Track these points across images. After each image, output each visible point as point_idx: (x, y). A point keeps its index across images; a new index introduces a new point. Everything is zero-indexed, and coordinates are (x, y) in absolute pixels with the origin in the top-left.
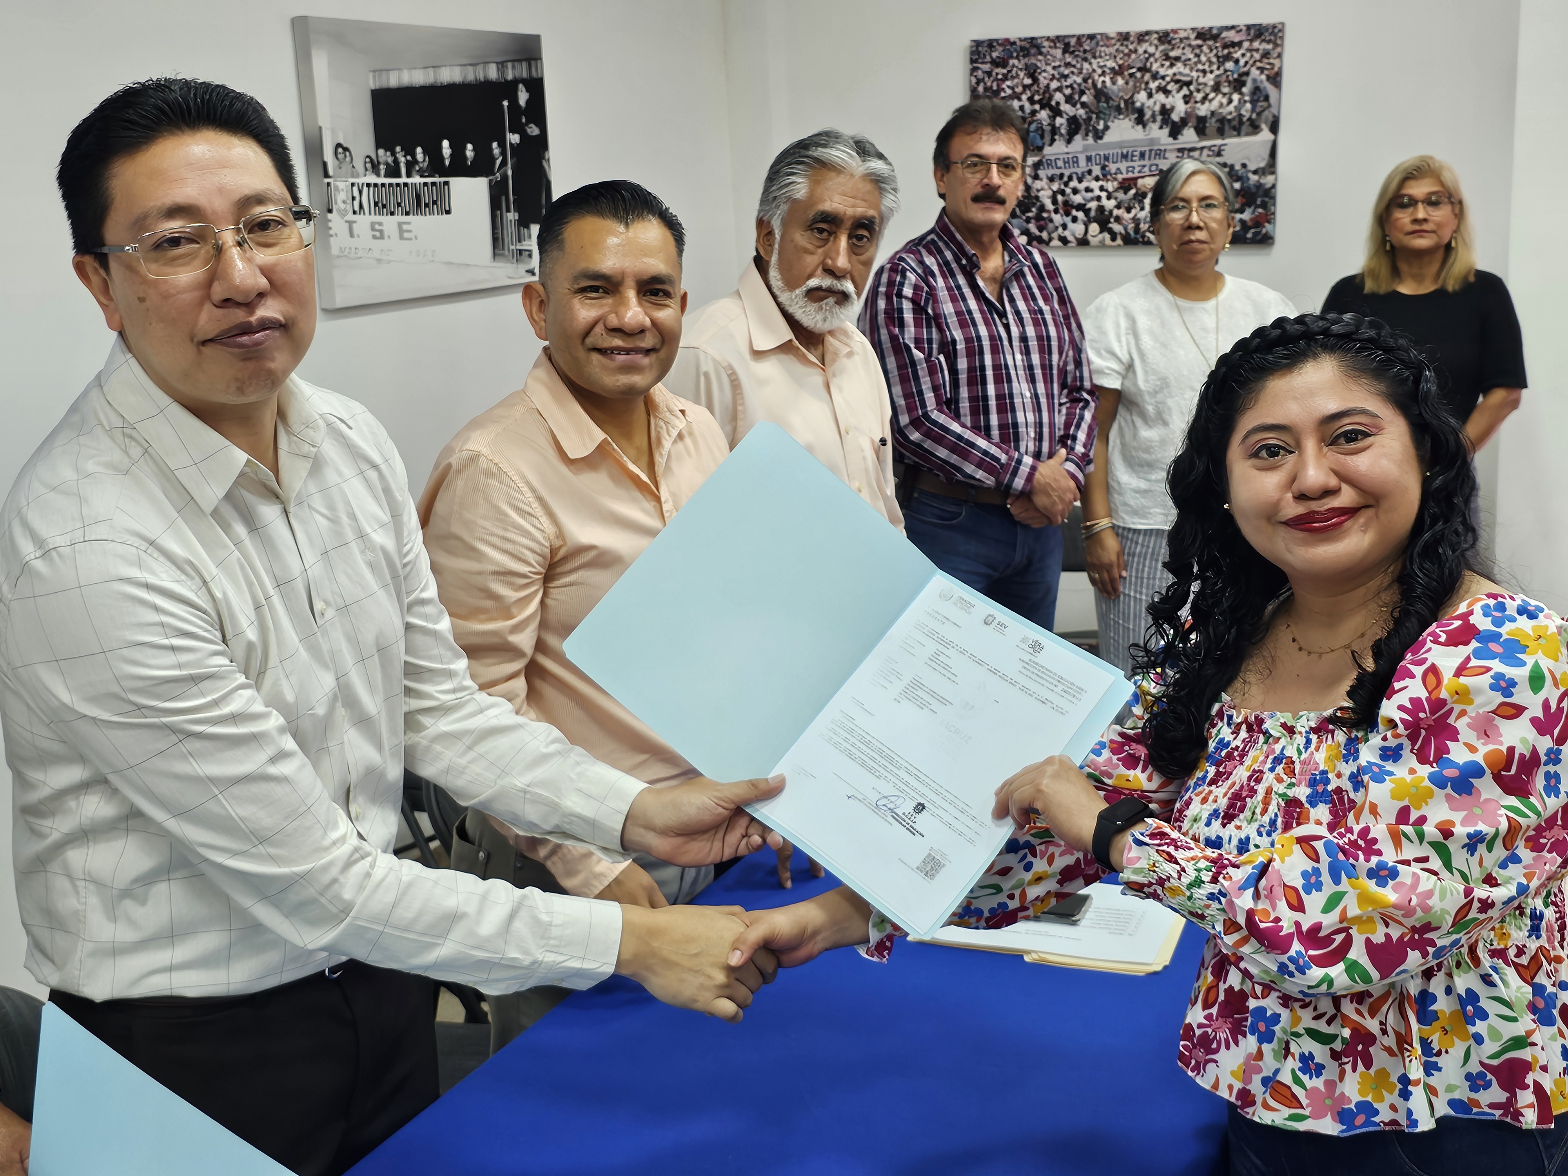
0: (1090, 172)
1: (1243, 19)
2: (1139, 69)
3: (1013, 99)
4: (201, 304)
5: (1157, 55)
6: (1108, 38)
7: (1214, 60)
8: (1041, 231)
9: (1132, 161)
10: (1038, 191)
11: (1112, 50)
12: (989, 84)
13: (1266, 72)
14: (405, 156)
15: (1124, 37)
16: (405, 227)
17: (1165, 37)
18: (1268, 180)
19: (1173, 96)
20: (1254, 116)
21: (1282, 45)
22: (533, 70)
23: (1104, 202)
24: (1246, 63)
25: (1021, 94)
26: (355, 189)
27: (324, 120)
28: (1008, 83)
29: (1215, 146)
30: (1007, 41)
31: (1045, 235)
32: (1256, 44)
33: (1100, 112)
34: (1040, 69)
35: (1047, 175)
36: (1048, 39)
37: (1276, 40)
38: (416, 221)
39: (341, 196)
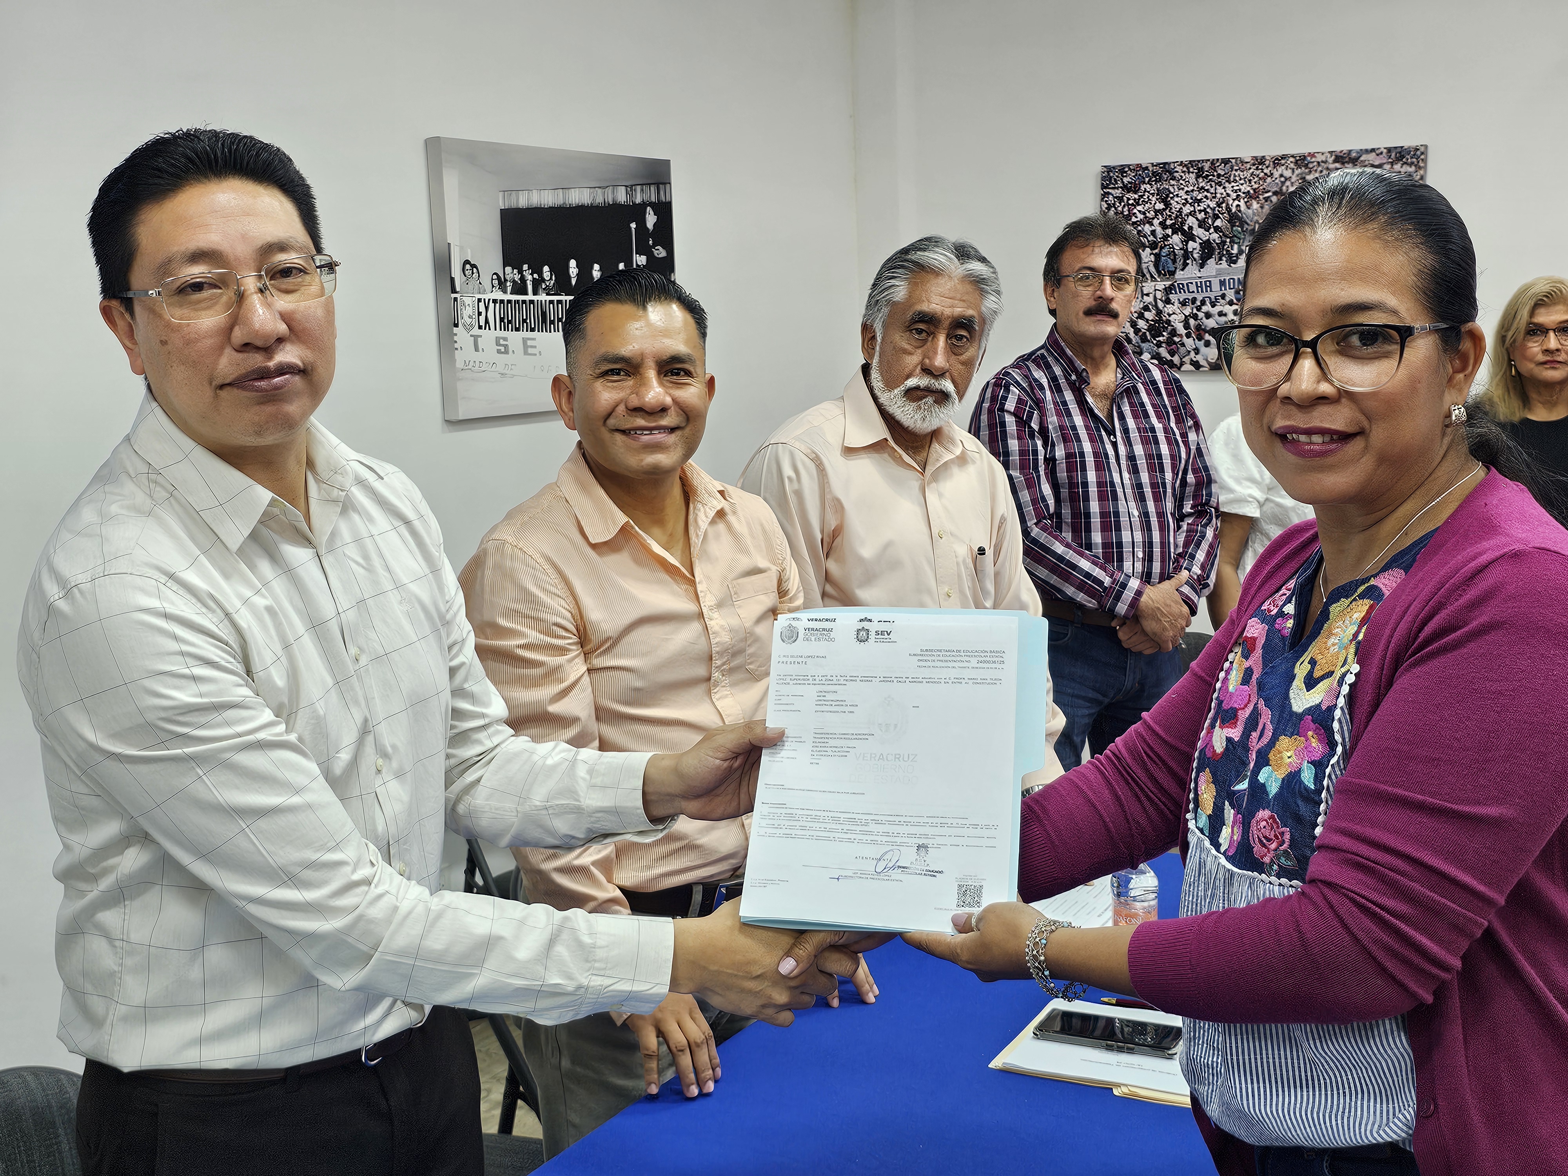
0: (1223, 296)
1: (1382, 143)
2: (1275, 193)
3: (1144, 225)
4: (221, 349)
5: (1294, 179)
6: (1243, 162)
8: (1172, 356)
10: (1170, 315)
11: (1247, 174)
12: (1120, 209)
14: (532, 274)
15: (1260, 161)
16: (529, 343)
17: (1301, 161)
21: (1425, 168)
22: (662, 193)
25: (1153, 219)
26: (482, 304)
27: (453, 238)
28: (1139, 208)
30: (1139, 166)
31: (1176, 359)
33: (1236, 236)
34: (1172, 193)
35: (1179, 300)
36: (1182, 164)
37: (1418, 162)
38: (541, 337)
39: (467, 312)
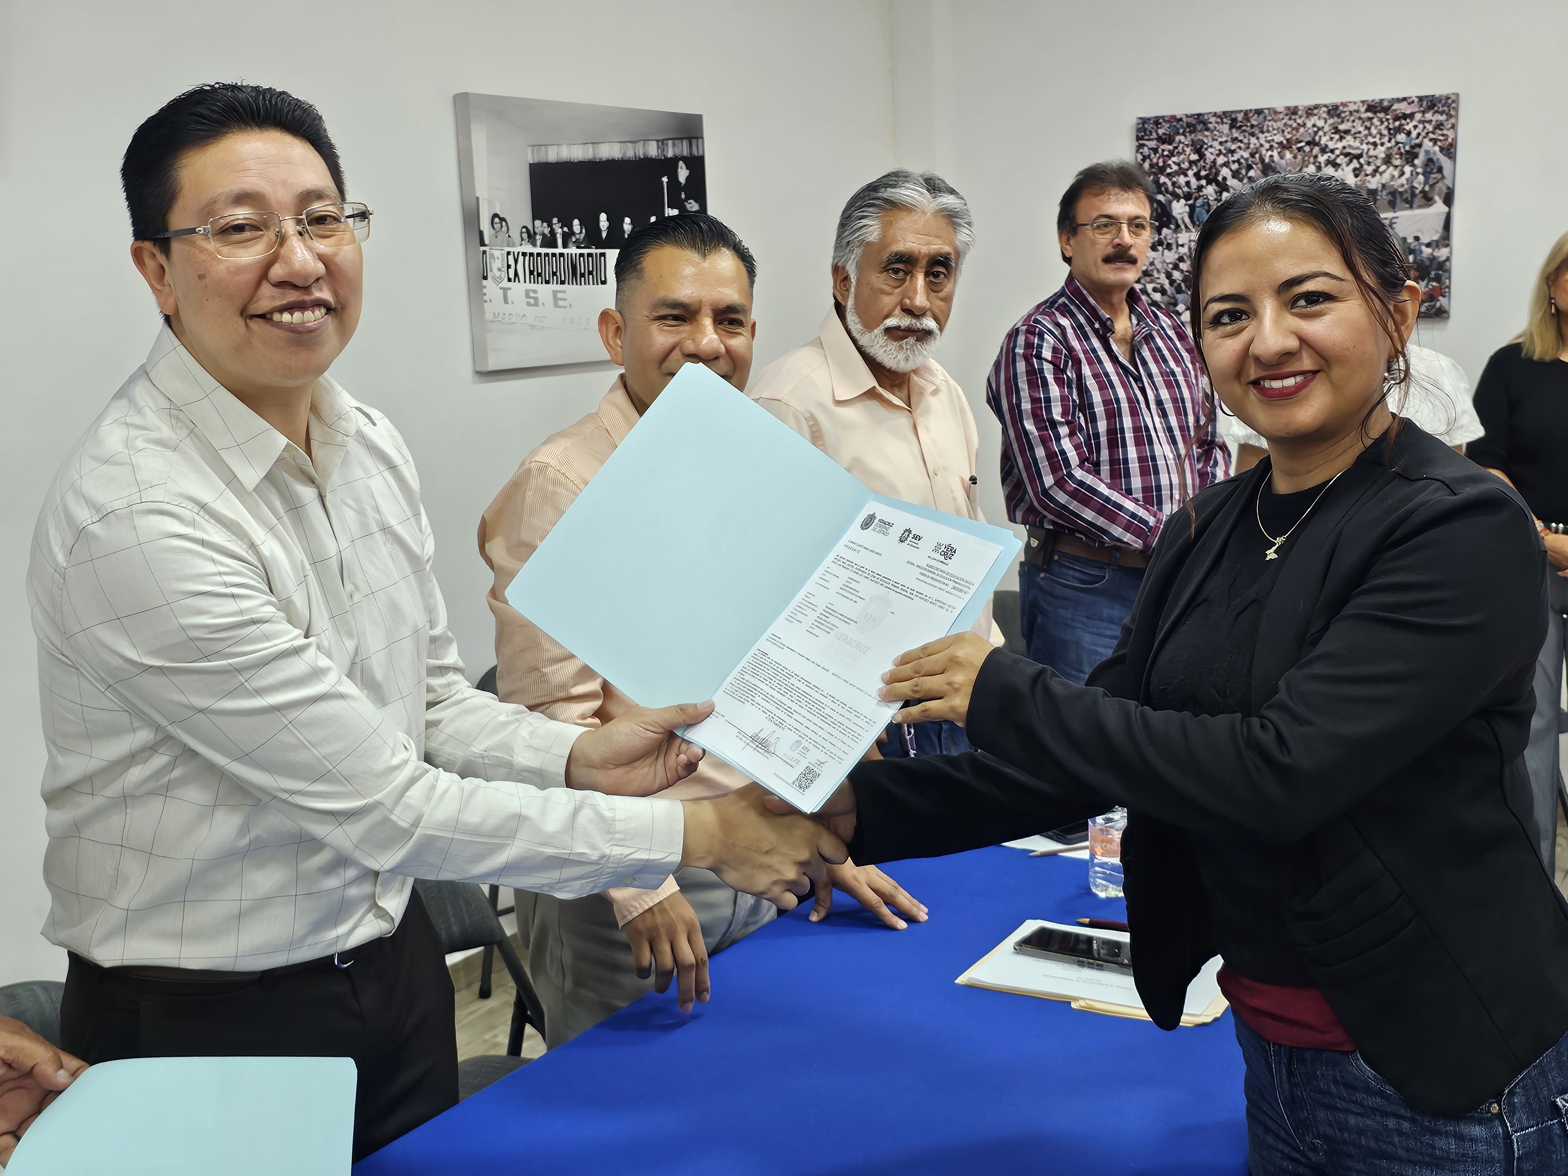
1: (1414, 92)
2: (1308, 143)
3: (1179, 175)
4: (258, 283)
5: (1326, 129)
6: (1276, 113)
7: (1385, 132)
11: (1280, 124)
12: (1155, 160)
13: (1439, 143)
14: (562, 228)
15: (1293, 112)
16: (560, 295)
17: (1334, 111)
18: (1442, 253)
19: (1343, 170)
20: (1427, 188)
21: (1456, 116)
22: (694, 147)
24: (1419, 134)
25: (1188, 170)
26: (511, 257)
27: (482, 191)
28: (1174, 159)
30: (1173, 117)
32: (1429, 116)
34: (1206, 144)
36: (1215, 115)
37: (1450, 110)
38: (571, 290)
39: (497, 264)
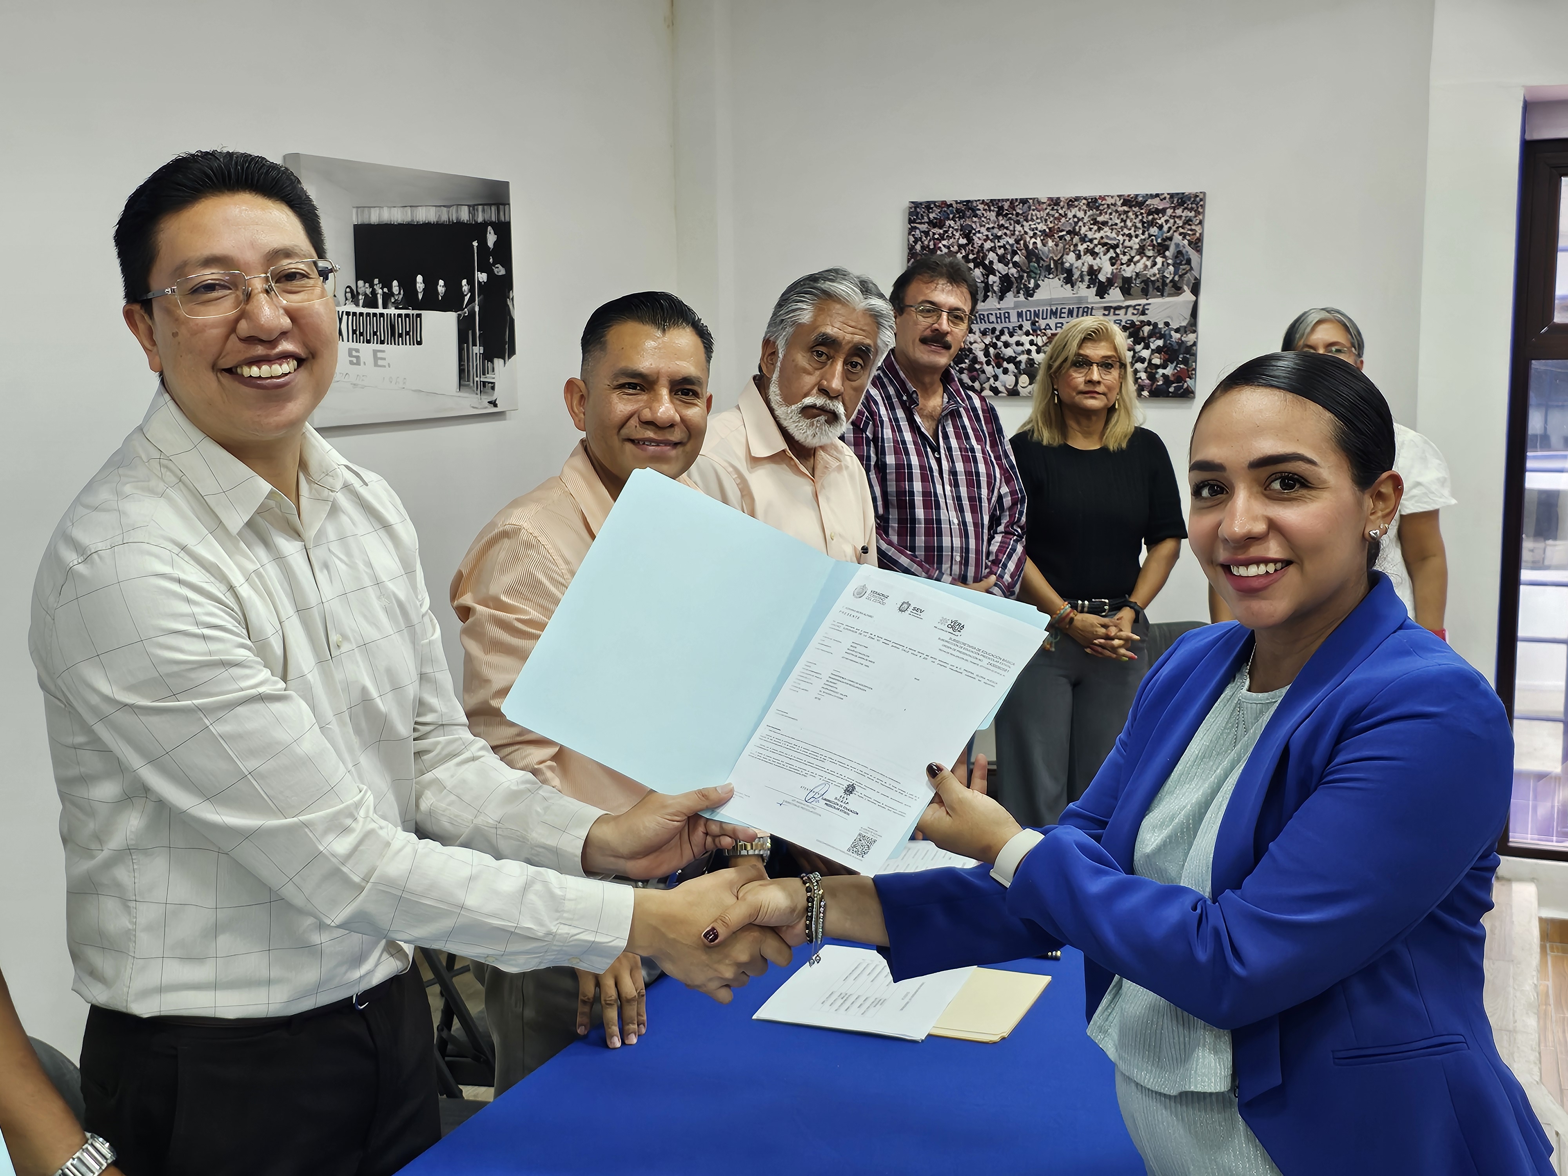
0: (1020, 327)
1: (1165, 189)
2: (1069, 232)
4: (226, 338)
5: (1086, 220)
6: (1039, 203)
7: (1139, 225)
9: (1060, 317)
11: (1043, 214)
12: (926, 243)
13: (1188, 237)
14: (382, 288)
15: (1055, 202)
16: (379, 355)
17: (1093, 203)
18: (1190, 338)
20: (1176, 278)
21: (1203, 214)
22: (502, 213)
23: (1034, 355)
24: (1170, 228)
28: (944, 242)
29: (1140, 305)
30: (944, 203)
32: (1179, 212)
33: (1032, 271)
34: (975, 230)
35: (980, 329)
36: (983, 202)
37: (1198, 208)
38: (390, 350)
